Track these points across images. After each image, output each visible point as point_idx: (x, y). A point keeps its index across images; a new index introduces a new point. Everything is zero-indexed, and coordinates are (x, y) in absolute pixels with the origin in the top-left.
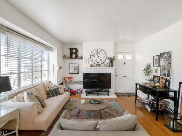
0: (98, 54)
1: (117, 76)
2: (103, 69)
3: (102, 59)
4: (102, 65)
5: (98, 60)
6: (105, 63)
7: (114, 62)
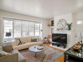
0: (61, 23)
1: (76, 36)
2: (64, 31)
3: (64, 25)
4: (64, 29)
5: (61, 26)
6: (66, 27)
7: (71, 26)
